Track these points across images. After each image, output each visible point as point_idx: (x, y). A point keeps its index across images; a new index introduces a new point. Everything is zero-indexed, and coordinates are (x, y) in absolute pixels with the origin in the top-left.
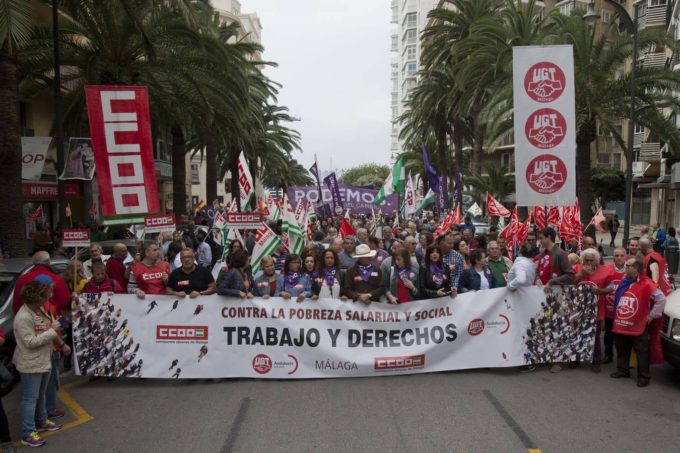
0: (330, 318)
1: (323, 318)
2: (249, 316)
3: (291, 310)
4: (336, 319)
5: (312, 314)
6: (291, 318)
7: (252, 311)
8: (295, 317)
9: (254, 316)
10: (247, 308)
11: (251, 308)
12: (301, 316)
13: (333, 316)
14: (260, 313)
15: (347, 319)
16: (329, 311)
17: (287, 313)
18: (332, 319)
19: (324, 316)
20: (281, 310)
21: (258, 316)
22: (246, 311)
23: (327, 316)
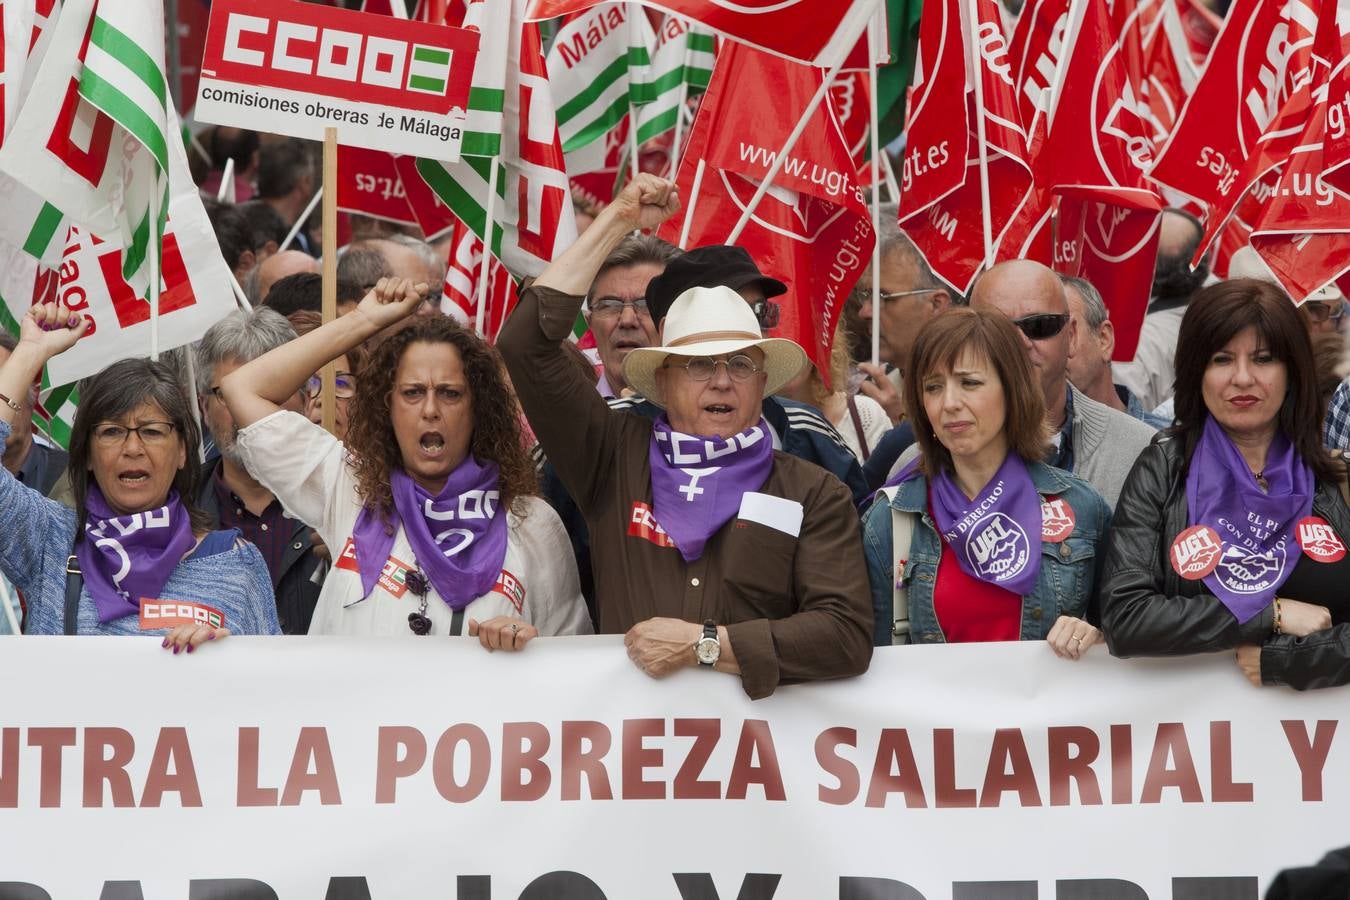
0: (690, 785)
1: (636, 788)
2: (50, 795)
3: (389, 737)
4: (737, 791)
5: (553, 759)
6: (386, 794)
7: (73, 758)
8: (417, 787)
9: (92, 797)
10: (36, 736)
11: (68, 735)
12: (461, 775)
13: (719, 767)
14: (138, 771)
15: (826, 795)
16: (683, 727)
17: (355, 763)
18: (711, 790)
19: (649, 774)
20: (313, 741)
21: (123, 797)
22: (30, 759)
23: (667, 773)
